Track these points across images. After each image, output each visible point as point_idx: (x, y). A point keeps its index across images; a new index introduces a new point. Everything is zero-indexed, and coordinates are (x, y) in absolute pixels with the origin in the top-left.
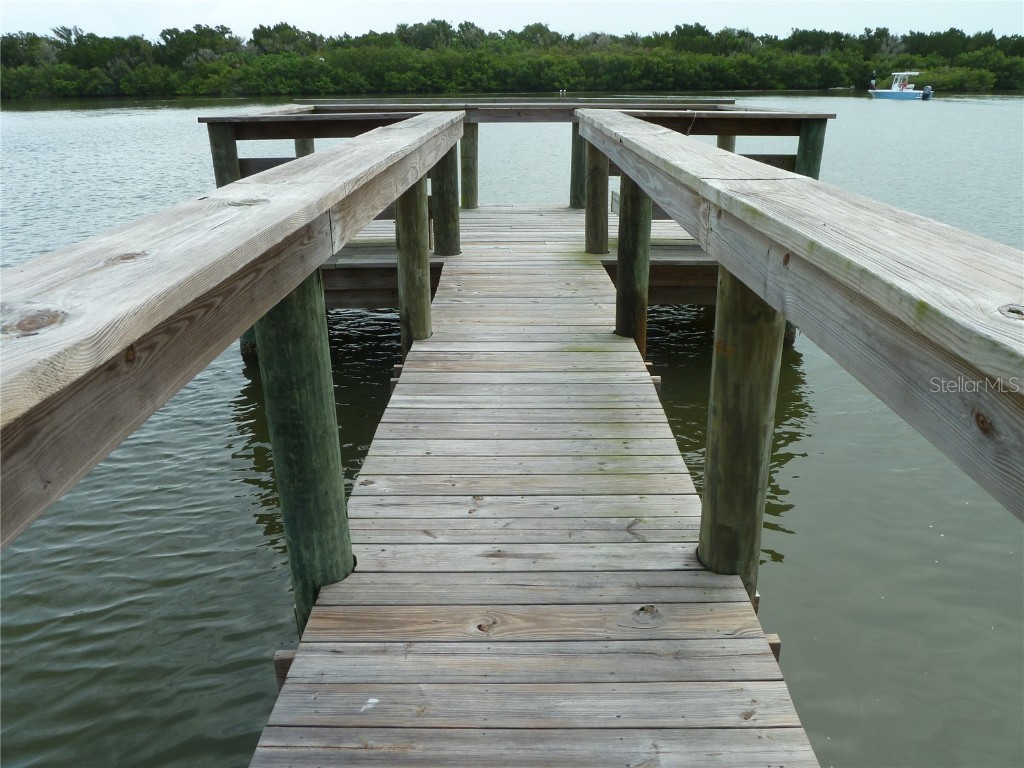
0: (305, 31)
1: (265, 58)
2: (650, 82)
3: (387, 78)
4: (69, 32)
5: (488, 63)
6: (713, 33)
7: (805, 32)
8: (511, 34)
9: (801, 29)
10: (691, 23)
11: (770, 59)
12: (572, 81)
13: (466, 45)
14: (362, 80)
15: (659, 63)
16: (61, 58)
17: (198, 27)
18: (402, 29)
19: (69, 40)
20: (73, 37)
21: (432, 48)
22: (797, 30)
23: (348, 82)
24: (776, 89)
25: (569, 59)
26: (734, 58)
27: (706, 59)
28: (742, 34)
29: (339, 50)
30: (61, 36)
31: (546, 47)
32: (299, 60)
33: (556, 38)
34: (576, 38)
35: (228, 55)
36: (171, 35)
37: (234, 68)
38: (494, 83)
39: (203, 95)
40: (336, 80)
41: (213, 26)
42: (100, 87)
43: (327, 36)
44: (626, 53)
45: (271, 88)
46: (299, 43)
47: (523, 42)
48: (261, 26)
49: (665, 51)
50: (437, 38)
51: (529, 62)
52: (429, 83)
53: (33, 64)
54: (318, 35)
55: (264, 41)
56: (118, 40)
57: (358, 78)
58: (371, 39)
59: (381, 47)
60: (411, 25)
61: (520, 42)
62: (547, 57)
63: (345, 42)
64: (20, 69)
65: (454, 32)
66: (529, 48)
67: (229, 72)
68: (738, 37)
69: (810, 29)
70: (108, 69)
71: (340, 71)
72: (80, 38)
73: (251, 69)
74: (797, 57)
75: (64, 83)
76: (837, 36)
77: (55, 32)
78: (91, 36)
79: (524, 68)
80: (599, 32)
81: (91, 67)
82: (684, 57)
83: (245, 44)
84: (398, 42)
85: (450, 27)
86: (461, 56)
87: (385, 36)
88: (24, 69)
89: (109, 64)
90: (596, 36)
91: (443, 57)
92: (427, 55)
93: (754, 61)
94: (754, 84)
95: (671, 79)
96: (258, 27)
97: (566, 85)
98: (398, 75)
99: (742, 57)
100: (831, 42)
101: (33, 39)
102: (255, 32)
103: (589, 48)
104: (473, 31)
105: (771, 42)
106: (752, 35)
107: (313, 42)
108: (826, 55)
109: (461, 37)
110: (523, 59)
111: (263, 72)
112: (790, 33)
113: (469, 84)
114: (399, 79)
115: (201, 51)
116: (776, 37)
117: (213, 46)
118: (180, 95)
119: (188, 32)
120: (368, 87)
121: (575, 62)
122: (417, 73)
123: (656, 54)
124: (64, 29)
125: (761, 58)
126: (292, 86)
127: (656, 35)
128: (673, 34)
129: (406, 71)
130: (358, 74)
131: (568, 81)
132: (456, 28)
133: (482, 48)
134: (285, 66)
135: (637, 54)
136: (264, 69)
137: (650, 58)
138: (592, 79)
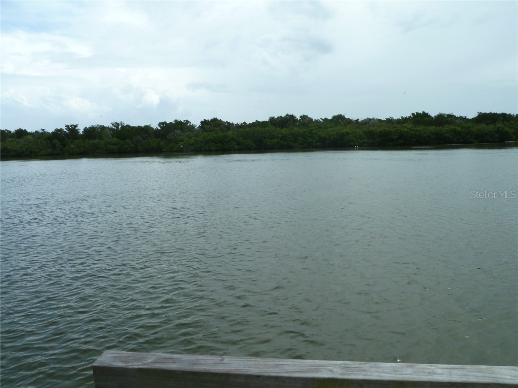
0: (225, 121)
1: (206, 134)
2: (403, 141)
3: (264, 142)
4: (118, 124)
5: (315, 134)
6: (433, 116)
7: (485, 114)
8: (326, 120)
9: (483, 112)
10: (420, 112)
12: (360, 142)
13: (304, 126)
14: (252, 143)
15: (407, 131)
16: (113, 136)
17: (176, 121)
18: (272, 119)
19: (118, 127)
20: (120, 127)
21: (287, 128)
22: (481, 113)
23: (245, 144)
24: (472, 143)
25: (358, 131)
26: (446, 128)
27: (432, 128)
28: (450, 116)
29: (241, 130)
30: (115, 126)
31: (345, 126)
32: (221, 134)
33: (349, 121)
34: (359, 121)
35: (188, 133)
36: (163, 125)
37: (190, 139)
38: (319, 144)
39: (175, 151)
40: (239, 144)
41: (182, 121)
42: (128, 148)
43: (235, 123)
44: (388, 127)
45: (207, 148)
46: (222, 126)
47: (333, 124)
48: (205, 120)
49: (409, 126)
50: (289, 123)
51: (337, 133)
52: (285, 144)
53: (101, 138)
54: (231, 123)
55: (205, 126)
56: (139, 127)
57: (250, 142)
58: (257, 124)
59: (261, 128)
60: (276, 117)
61: (331, 123)
62: (346, 130)
63: (244, 125)
64: (94, 141)
65: (297, 119)
66: (336, 126)
67: (188, 141)
68: (448, 117)
69: (488, 112)
70: (133, 140)
71: (241, 139)
72: (123, 127)
73: (198, 139)
74: (482, 126)
75: (113, 147)
76: (504, 115)
77: (112, 124)
78: (128, 126)
79: (335, 136)
80: (371, 118)
81: (125, 140)
82: (421, 128)
83: (196, 127)
84: (270, 125)
85: (295, 117)
86: (301, 131)
87: (263, 122)
88: (96, 141)
89: (134, 138)
90: (370, 120)
91: (292, 131)
92: (284, 131)
93: (459, 129)
94: (462, 140)
95: (414, 139)
96: (203, 120)
97: (357, 144)
99: (452, 127)
100: (501, 118)
101: (103, 128)
102: (202, 122)
103: (367, 125)
104: (307, 119)
105: (464, 119)
106: (455, 116)
107: (229, 126)
108: (500, 125)
109: (301, 122)
110: (334, 131)
113: (306, 144)
114: (270, 142)
115: (176, 131)
117: (181, 129)
118: (164, 152)
119: (171, 123)
120: (255, 146)
121: (361, 132)
122: (279, 140)
123: (405, 127)
124: (116, 123)
125: (463, 128)
126: (217, 147)
127: (403, 118)
128: (411, 117)
129: (274, 139)
131: (358, 142)
132: (298, 118)
133: (312, 127)
134: (214, 137)
135: (394, 127)
136: (204, 139)
137: (402, 130)
138: (371, 140)
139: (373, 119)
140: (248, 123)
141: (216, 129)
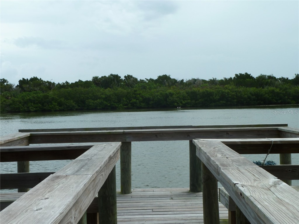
0: (46, 81)
1: (24, 94)
2: (225, 102)
3: (87, 103)
5: (139, 94)
6: (255, 77)
8: (151, 80)
10: (243, 73)
11: (286, 89)
12: (184, 102)
13: (128, 86)
14: (74, 104)
15: (228, 92)
18: (95, 79)
21: (110, 88)
23: (66, 105)
24: (291, 104)
25: (182, 91)
26: (266, 89)
27: (252, 90)
28: (270, 77)
29: (62, 90)
31: (169, 86)
32: (41, 94)
33: (175, 81)
34: (185, 81)
37: (7, 99)
38: (143, 104)
40: (60, 104)
43: (56, 83)
44: (211, 88)
45: (26, 108)
46: (42, 86)
47: (158, 84)
48: (23, 79)
49: (231, 87)
50: (113, 83)
51: (161, 94)
52: (109, 104)
54: (52, 82)
55: (24, 86)
57: (72, 103)
58: (80, 84)
59: (84, 88)
60: (100, 77)
61: (156, 84)
62: (170, 91)
63: (66, 85)
65: (122, 79)
66: (160, 87)
68: (268, 79)
71: (62, 100)
73: (16, 99)
79: (158, 97)
80: (196, 78)
82: (241, 89)
83: (14, 87)
84: (93, 85)
85: (120, 77)
86: (125, 91)
87: (87, 82)
90: (195, 80)
91: (116, 92)
92: (108, 91)
93: (278, 90)
94: (279, 101)
95: (235, 100)
96: (22, 79)
97: (181, 104)
98: (93, 101)
99: (271, 88)
102: (20, 81)
103: (192, 86)
104: (132, 79)
105: (285, 81)
106: (275, 78)
107: (50, 85)
109: (125, 82)
110: (157, 92)
111: (22, 101)
112: (294, 77)
113: (130, 105)
114: (93, 103)
116: (287, 78)
120: (77, 107)
121: (185, 93)
122: (102, 100)
123: (226, 88)
125: (281, 89)
126: (37, 107)
127: (226, 79)
128: (234, 78)
129: (97, 99)
130: (72, 101)
131: (181, 103)
132: (123, 78)
133: (136, 87)
134: (34, 97)
135: (216, 88)
136: (23, 99)
137: (223, 90)
138: (194, 101)
139: (198, 80)
140: (70, 82)
141: (36, 89)
